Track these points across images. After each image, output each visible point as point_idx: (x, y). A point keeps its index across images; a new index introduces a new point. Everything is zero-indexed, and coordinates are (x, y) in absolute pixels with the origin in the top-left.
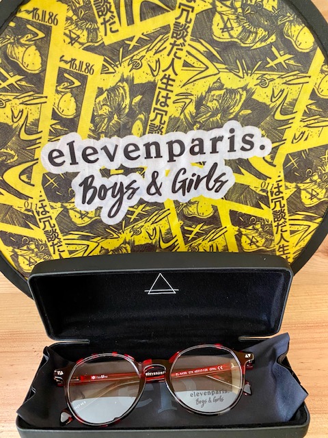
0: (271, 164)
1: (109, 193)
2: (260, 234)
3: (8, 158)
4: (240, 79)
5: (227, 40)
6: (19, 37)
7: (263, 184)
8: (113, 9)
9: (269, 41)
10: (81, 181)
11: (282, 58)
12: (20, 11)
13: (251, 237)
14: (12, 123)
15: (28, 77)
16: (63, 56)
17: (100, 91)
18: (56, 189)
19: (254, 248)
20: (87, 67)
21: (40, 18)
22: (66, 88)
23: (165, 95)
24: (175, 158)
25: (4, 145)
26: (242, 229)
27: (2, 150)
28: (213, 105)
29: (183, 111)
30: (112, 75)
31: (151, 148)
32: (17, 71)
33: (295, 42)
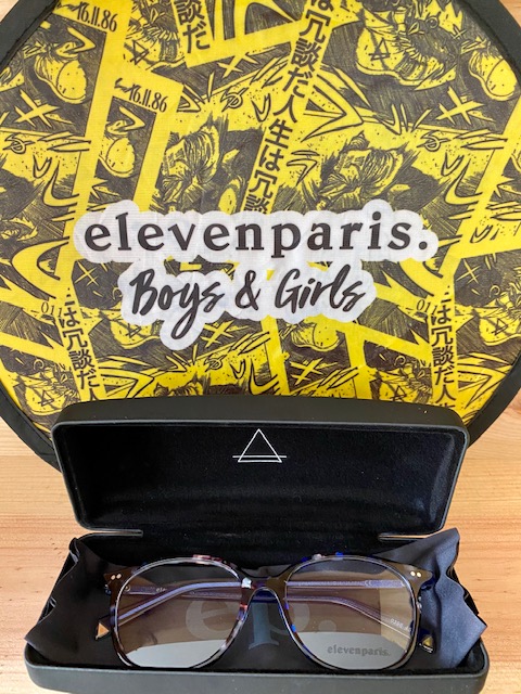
0: (435, 273)
1: (176, 299)
2: (410, 384)
3: (23, 232)
4: (394, 135)
5: (379, 73)
6: (55, 45)
7: (421, 305)
8: (204, 12)
10: (132, 278)
11: (464, 107)
12: (60, 6)
13: (395, 386)
14: (33, 179)
15: (64, 108)
16: (121, 79)
17: (174, 139)
18: (93, 287)
20: (157, 100)
21: (90, 18)
22: (121, 129)
23: (275, 152)
24: (283, 252)
25: (17, 212)
26: (382, 374)
27: (15, 220)
28: (350, 174)
29: (301, 179)
30: (196, 114)
31: (247, 232)
32: (47, 98)
33: (486, 83)
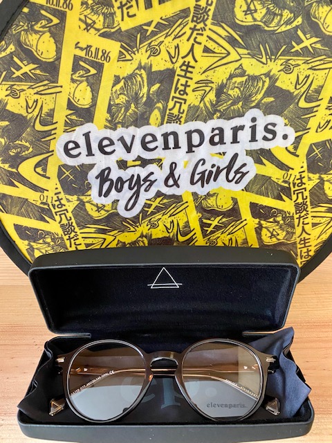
0: (294, 154)
1: (126, 185)
2: (281, 227)
3: (23, 149)
4: (262, 65)
5: (250, 24)
6: (33, 23)
7: (286, 175)
9: (294, 24)
10: (97, 174)
11: (309, 41)
13: (271, 230)
14: (27, 114)
15: (42, 65)
16: (78, 43)
17: (117, 80)
18: (72, 181)
19: (274, 241)
20: (104, 54)
21: (55, 3)
22: (82, 76)
23: (184, 83)
24: (194, 149)
26: (262, 222)
27: (17, 142)
28: (235, 93)
29: (202, 99)
30: (129, 62)
31: (169, 137)
32: (31, 59)
33: (323, 25)
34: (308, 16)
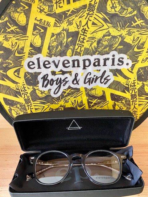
0: (131, 72)
1: (55, 83)
2: (124, 105)
3: (9, 64)
4: (118, 31)
5: (114, 13)
6: (17, 8)
7: (127, 82)
9: (133, 14)
10: (42, 77)
11: (139, 22)
13: (120, 106)
14: (12, 48)
15: (20, 27)
16: (37, 18)
17: (53, 35)
18: (30, 80)
20: (47, 23)
22: (37, 33)
23: (83, 38)
24: (86, 68)
25: (7, 58)
26: (116, 102)
27: (7, 61)
28: (105, 43)
29: (91, 45)
30: (59, 27)
31: (75, 62)
32: (15, 24)
33: (146, 15)
34: (139, 10)
